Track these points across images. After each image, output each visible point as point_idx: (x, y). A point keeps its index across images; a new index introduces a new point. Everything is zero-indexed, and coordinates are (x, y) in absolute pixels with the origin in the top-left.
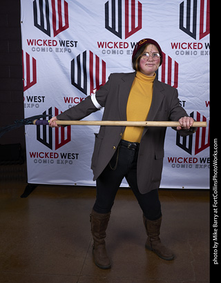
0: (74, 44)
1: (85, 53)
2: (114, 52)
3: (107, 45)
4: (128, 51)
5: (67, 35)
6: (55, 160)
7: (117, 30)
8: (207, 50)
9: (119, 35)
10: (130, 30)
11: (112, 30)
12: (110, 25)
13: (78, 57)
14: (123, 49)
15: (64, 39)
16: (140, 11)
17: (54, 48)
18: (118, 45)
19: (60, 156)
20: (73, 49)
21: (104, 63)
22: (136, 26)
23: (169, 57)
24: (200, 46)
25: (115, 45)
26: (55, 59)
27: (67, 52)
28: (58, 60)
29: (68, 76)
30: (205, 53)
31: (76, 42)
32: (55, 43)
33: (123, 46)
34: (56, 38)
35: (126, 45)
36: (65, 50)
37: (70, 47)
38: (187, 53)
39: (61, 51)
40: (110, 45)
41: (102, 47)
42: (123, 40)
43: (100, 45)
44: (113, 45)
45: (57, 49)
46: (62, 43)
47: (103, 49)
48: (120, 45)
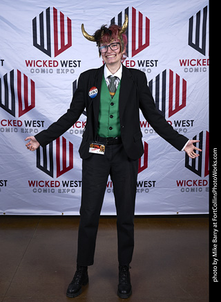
1: (12, 73)
2: (43, 71)
3: (36, 63)
4: (58, 70)
7: (46, 48)
9: (48, 53)
10: (59, 48)
11: (41, 47)
12: (39, 43)
13: (5, 77)
14: (53, 68)
16: (69, 27)
18: (47, 63)
21: (33, 83)
22: (66, 43)
25: (44, 63)
31: (2, 61)
33: (52, 65)
40: (39, 64)
41: (31, 66)
42: (53, 58)
43: (28, 63)
44: (42, 64)
47: (31, 68)
48: (49, 64)
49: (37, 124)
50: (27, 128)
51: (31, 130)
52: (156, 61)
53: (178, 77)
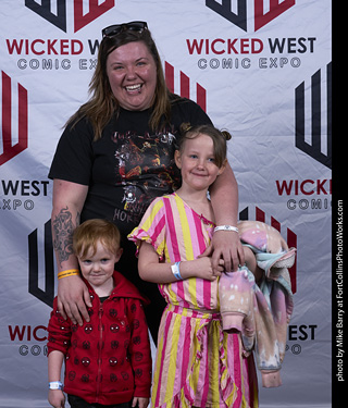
2: (48, 64)
3: (30, 46)
4: (83, 62)
7: (54, 11)
8: (273, 56)
9: (60, 22)
10: (86, 10)
14: (70, 56)
18: (57, 47)
21: (23, 92)
23: (182, 74)
24: (257, 46)
25: (50, 46)
30: (269, 63)
33: (69, 50)
35: (77, 47)
38: (227, 64)
40: (39, 47)
41: (19, 52)
42: (70, 34)
43: (13, 47)
44: (45, 47)
47: (20, 57)
48: (62, 47)
49: (32, 189)
50: (7, 198)
51: (17, 203)
52: (312, 40)
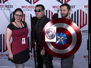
0: (11, 6)
2: (28, 10)
3: (25, 7)
5: (9, 3)
6: (3, 57)
9: (31, 3)
10: (35, 1)
13: (13, 12)
14: (32, 9)
15: (7, 5)
17: (3, 8)
18: (30, 7)
19: (5, 55)
20: (11, 9)
21: (24, 15)
23: (52, 12)
25: (29, 7)
26: (3, 13)
27: (8, 10)
28: (5, 14)
29: (9, 20)
31: (12, 6)
32: (3, 6)
33: (32, 8)
34: (4, 4)
36: (8, 9)
37: (10, 8)
39: (6, 10)
40: (27, 7)
42: (32, 5)
45: (4, 9)
46: (6, 6)
47: (24, 9)
48: (31, 7)
52: (74, 6)
53: (83, 12)
